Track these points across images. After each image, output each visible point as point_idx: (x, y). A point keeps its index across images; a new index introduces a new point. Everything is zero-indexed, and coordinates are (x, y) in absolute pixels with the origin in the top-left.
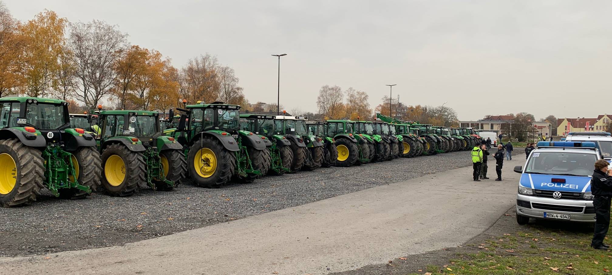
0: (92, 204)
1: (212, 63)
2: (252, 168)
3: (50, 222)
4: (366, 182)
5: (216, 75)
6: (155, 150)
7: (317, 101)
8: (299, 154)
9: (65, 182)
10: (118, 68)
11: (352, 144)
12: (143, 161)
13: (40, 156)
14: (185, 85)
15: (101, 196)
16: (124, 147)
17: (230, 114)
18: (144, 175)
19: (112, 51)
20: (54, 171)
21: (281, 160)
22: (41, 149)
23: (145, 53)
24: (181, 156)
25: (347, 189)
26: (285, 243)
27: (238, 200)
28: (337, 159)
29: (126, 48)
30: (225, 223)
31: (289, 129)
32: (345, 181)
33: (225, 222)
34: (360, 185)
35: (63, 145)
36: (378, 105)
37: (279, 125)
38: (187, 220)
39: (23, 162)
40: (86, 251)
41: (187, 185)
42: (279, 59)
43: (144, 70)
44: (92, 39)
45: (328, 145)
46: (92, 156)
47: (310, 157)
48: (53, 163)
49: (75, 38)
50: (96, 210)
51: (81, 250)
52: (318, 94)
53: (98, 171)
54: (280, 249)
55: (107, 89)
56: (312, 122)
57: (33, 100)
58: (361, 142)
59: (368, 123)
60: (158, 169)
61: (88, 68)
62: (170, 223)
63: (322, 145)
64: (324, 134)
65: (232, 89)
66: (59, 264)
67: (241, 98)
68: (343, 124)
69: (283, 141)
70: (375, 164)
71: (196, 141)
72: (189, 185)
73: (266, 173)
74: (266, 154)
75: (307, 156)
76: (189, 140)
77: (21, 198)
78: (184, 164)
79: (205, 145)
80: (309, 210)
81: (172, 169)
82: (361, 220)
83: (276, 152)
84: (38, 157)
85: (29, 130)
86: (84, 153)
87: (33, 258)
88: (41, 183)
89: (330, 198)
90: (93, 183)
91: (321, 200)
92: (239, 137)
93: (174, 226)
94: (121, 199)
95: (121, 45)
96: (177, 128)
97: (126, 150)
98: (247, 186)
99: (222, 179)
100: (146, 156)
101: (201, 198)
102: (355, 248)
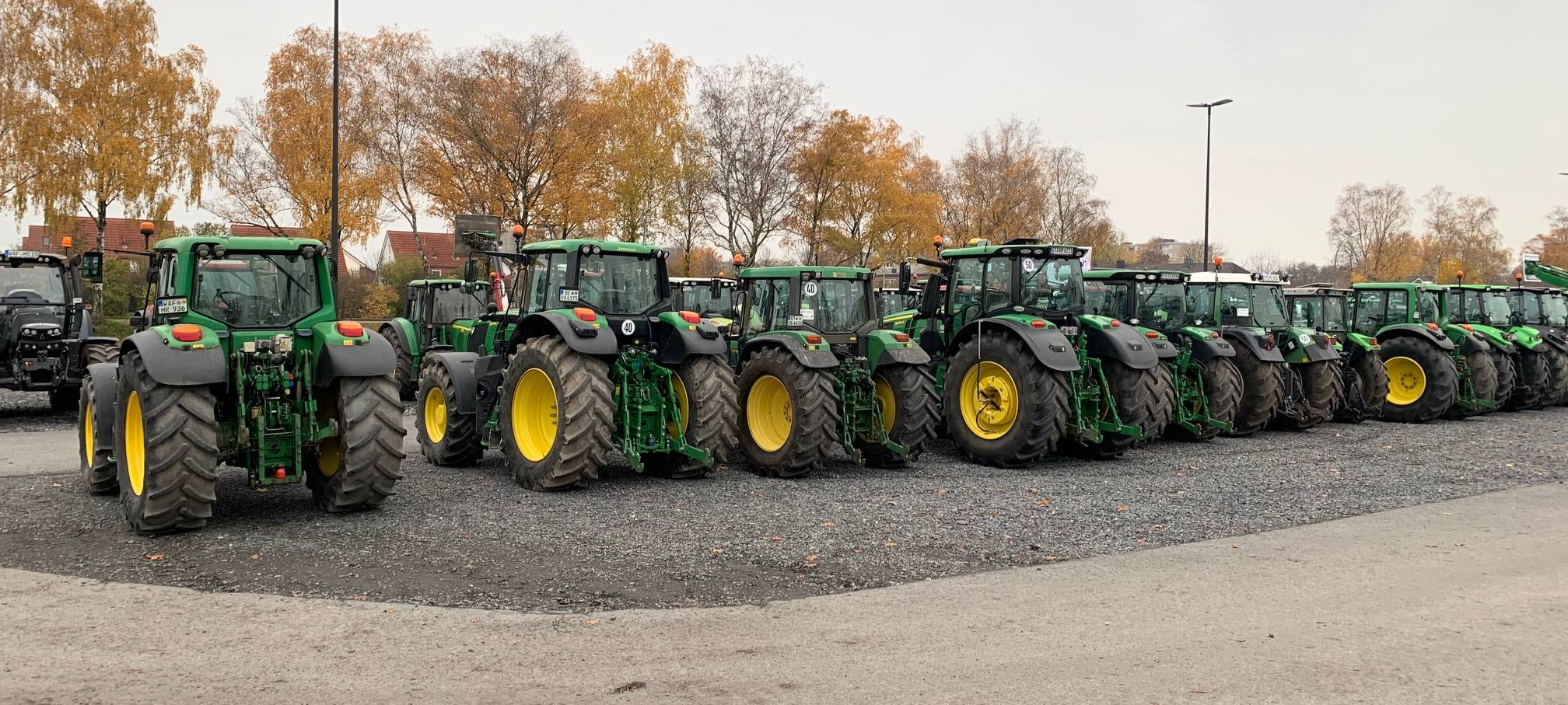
0: (715, 493)
1: (1026, 141)
2: (1117, 417)
3: (617, 531)
4: (1482, 471)
5: (1035, 169)
6: (862, 364)
7: (1329, 228)
8: (1262, 382)
9: (658, 437)
10: (801, 168)
11: (1435, 354)
12: (831, 391)
13: (605, 376)
14: (957, 200)
15: (739, 475)
16: (789, 356)
17: (1057, 271)
18: (834, 426)
19: (789, 127)
20: (634, 412)
21: (1205, 400)
22: (608, 359)
23: (863, 128)
24: (925, 381)
25: (1416, 492)
26: (1197, 643)
27: (1071, 505)
28: (1384, 398)
29: (819, 117)
30: (1029, 568)
31: (1231, 310)
32: (1408, 467)
33: (1030, 565)
34: (1462, 480)
35: (655, 351)
36: (1534, 236)
37: (1204, 297)
38: (929, 550)
39: (570, 390)
40: (677, 613)
41: (943, 455)
42: (1209, 114)
43: (860, 169)
44: (745, 101)
45: (1355, 357)
46: (716, 379)
47: (1296, 391)
48: (632, 393)
49: (709, 102)
50: (720, 507)
51: (667, 608)
52: (1333, 210)
53: (731, 414)
54: (1179, 661)
55: (778, 217)
56: (1305, 290)
57: (591, 247)
58: (1468, 348)
59: (1492, 291)
60: (868, 413)
61: (736, 170)
62: (886, 554)
63: (1335, 356)
64: (1345, 325)
65: (1079, 205)
66: (613, 641)
67: (1104, 227)
68: (1407, 294)
69: (1212, 343)
70: (1515, 414)
71: (965, 342)
72: (949, 455)
73: (1159, 433)
74: (1160, 380)
75: (1288, 387)
76: (947, 341)
77: (566, 472)
78: (933, 403)
79: (987, 354)
80: (1283, 549)
81: (902, 412)
82: (1457, 593)
83: (1192, 374)
84: (601, 379)
85: (582, 317)
86: (699, 370)
87: (563, 618)
88: (606, 438)
89: (1353, 518)
90: (719, 442)
91: (1325, 520)
92: (1080, 332)
93: (894, 565)
94: (782, 484)
95: (807, 112)
96: (919, 310)
97: (793, 365)
98: (1103, 468)
99: (1033, 446)
100: (840, 379)
101: (974, 492)
102: (1431, 683)
